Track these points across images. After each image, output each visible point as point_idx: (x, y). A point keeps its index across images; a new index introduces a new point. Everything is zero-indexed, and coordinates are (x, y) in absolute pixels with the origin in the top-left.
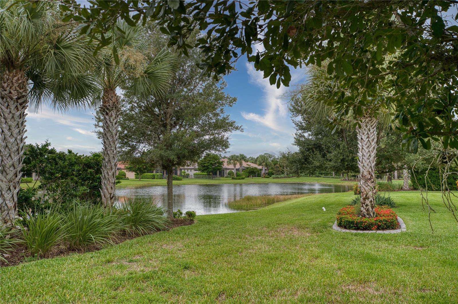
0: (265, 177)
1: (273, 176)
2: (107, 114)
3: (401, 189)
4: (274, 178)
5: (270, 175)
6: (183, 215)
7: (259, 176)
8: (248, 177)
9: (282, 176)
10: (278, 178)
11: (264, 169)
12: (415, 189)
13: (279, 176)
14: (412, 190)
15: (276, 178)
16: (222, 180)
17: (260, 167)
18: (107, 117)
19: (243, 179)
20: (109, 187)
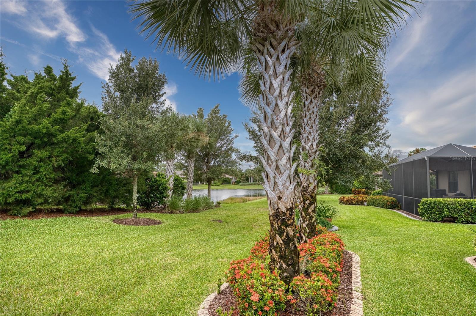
0: (234, 184)
1: (240, 184)
2: (190, 160)
3: (323, 193)
4: (241, 185)
5: (238, 183)
6: (214, 204)
7: (230, 183)
8: (222, 184)
9: (247, 183)
10: (244, 185)
11: (234, 178)
12: (331, 193)
13: (245, 184)
14: (330, 194)
15: (243, 185)
16: (203, 186)
17: (230, 177)
18: (190, 161)
19: (218, 185)
20: (190, 190)
